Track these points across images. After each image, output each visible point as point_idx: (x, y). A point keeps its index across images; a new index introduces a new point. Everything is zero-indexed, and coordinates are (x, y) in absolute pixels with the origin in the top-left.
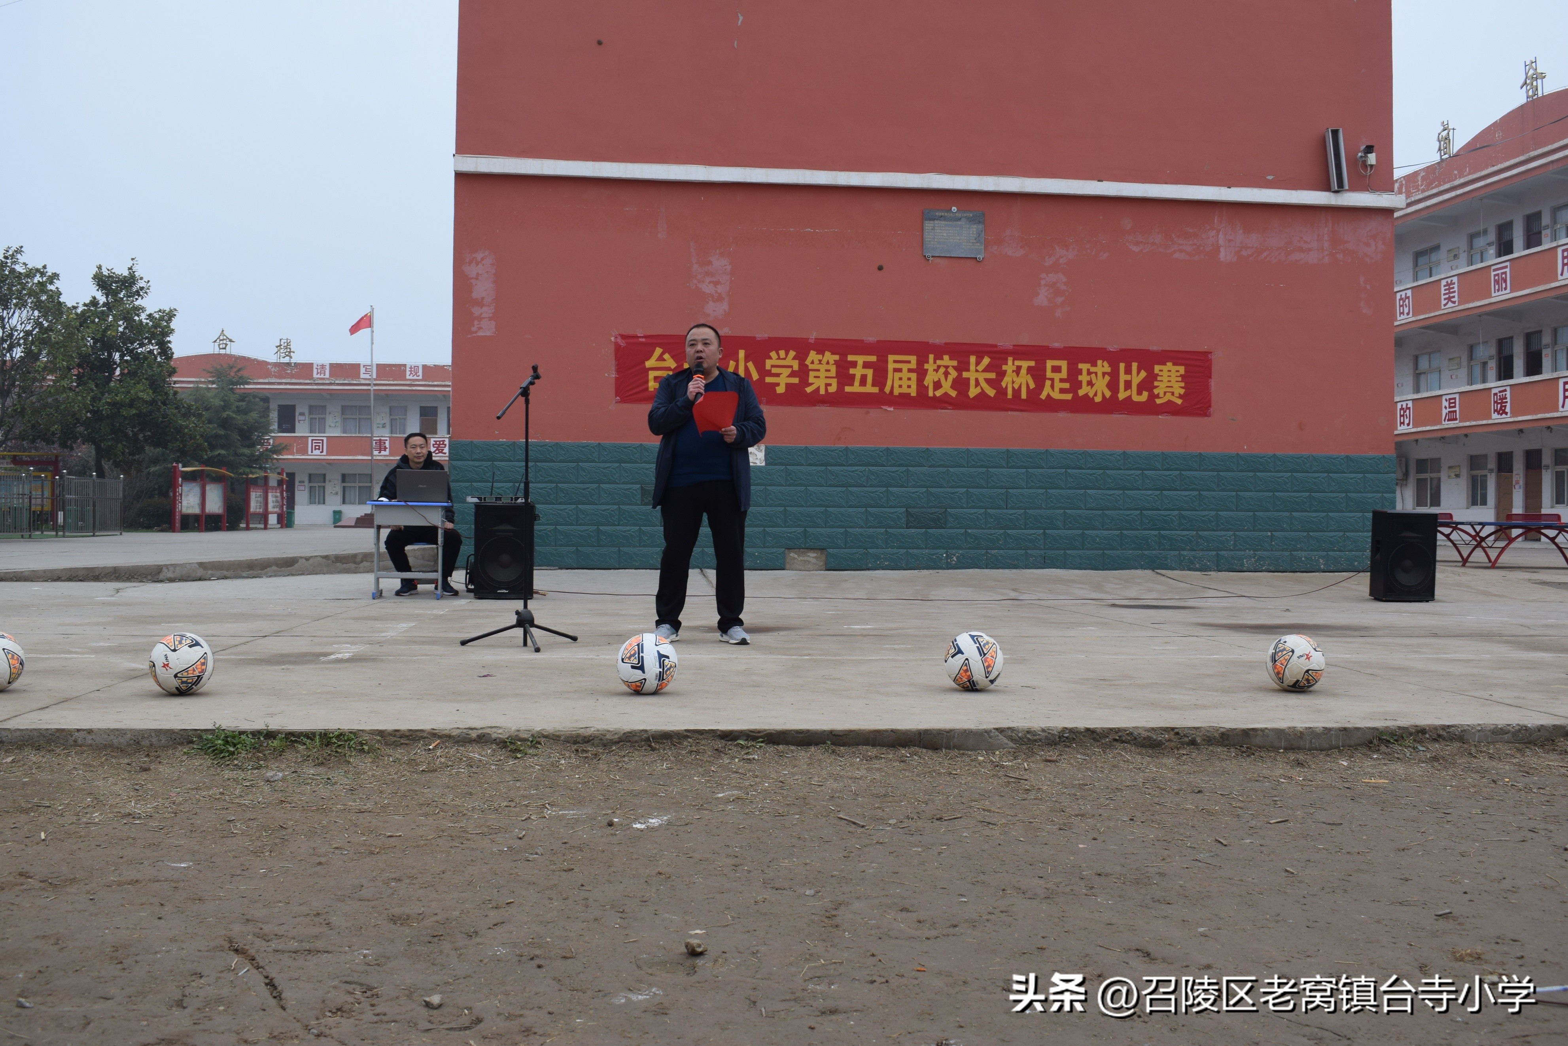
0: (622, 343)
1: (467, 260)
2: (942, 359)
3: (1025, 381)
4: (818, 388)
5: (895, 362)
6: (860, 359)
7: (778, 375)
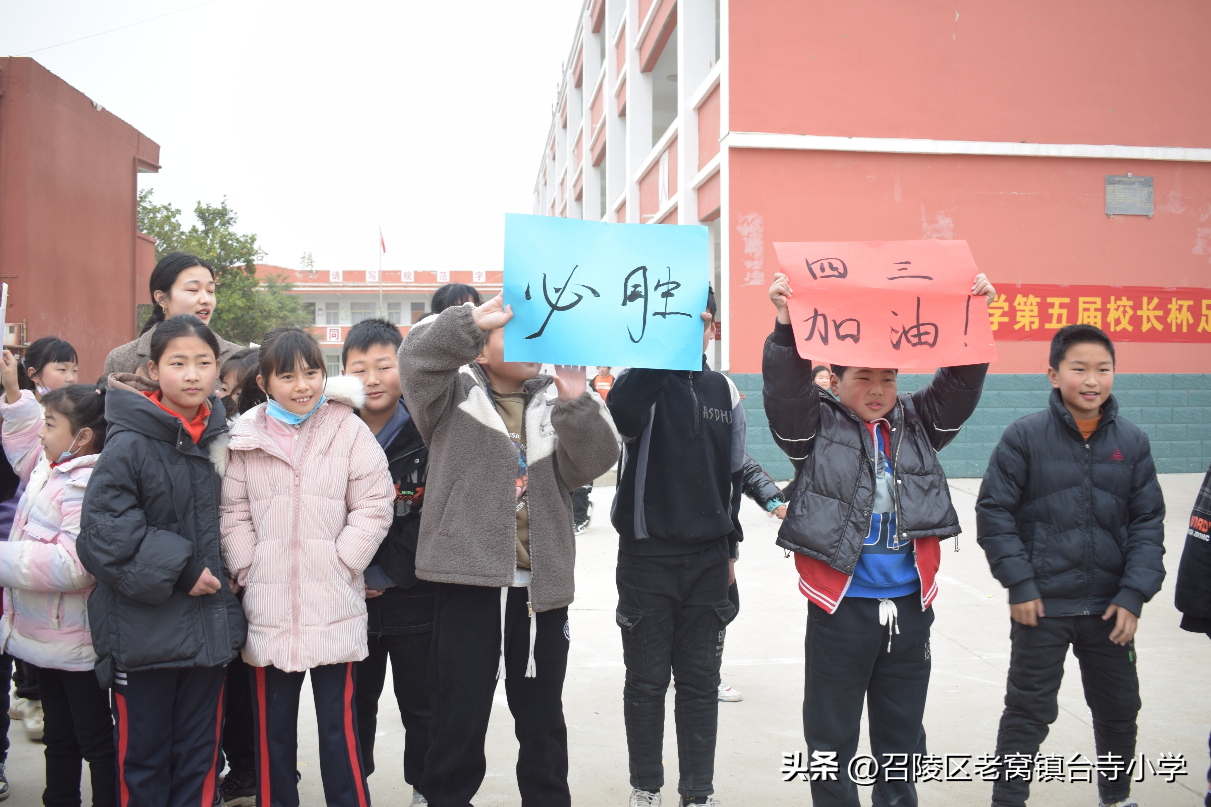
1: (740, 221)
2: (1121, 300)
3: (1186, 317)
4: (1024, 327)
6: (1057, 301)
7: (992, 315)
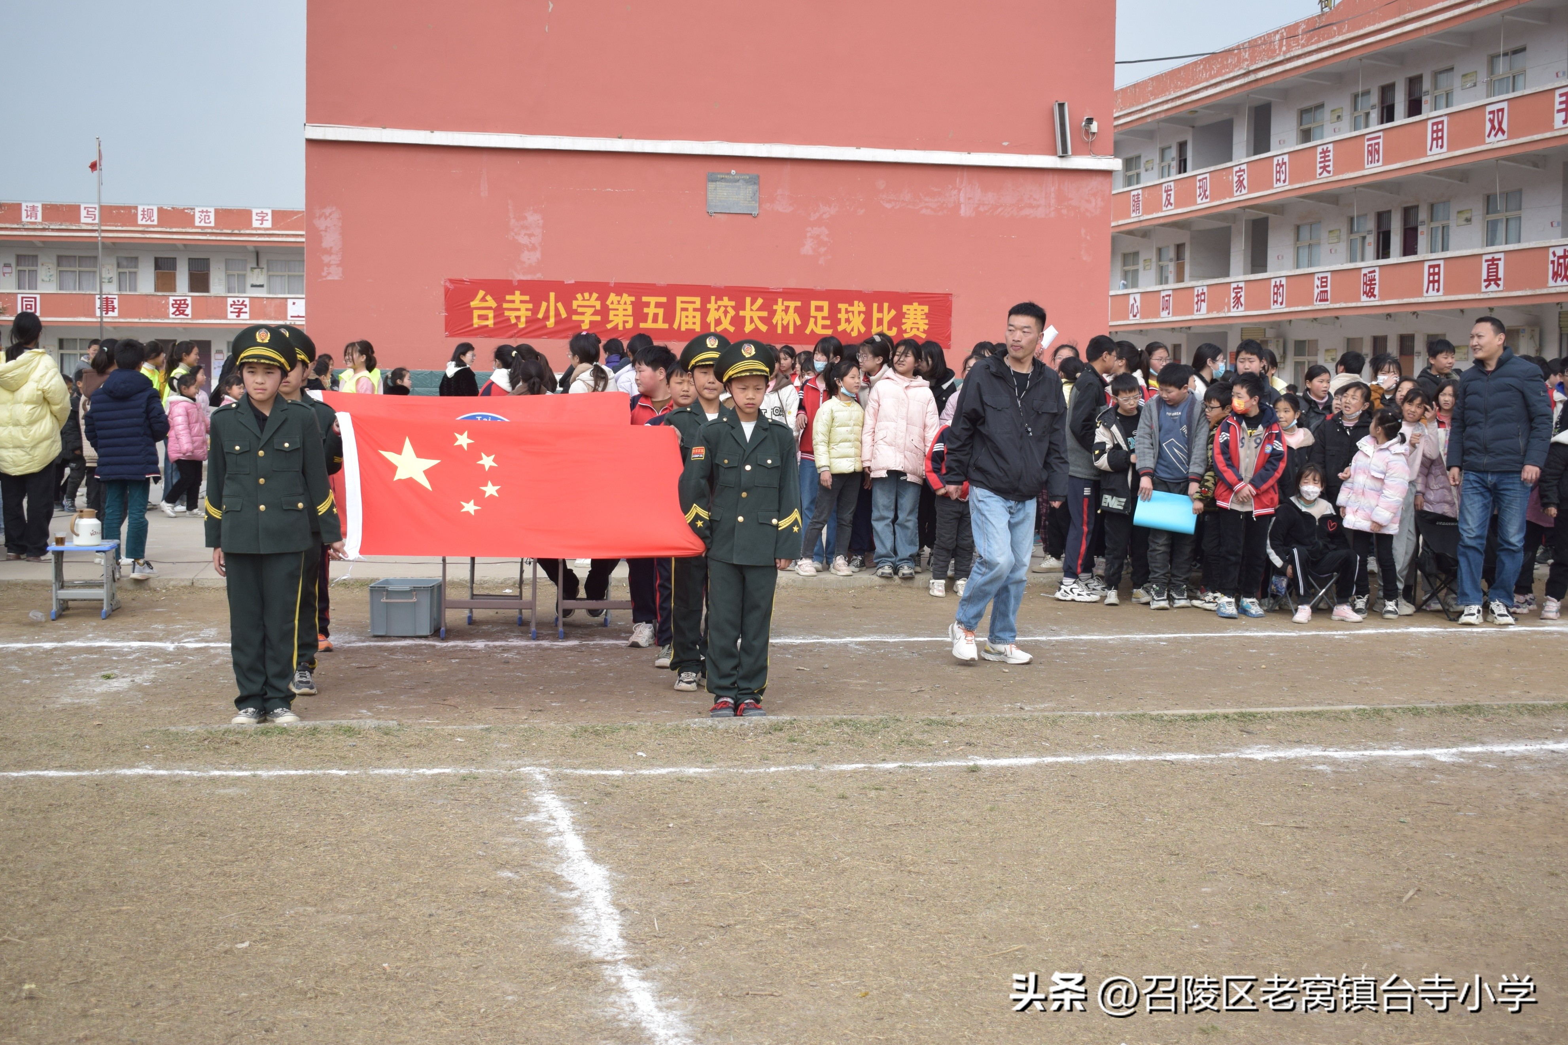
0: (451, 287)
1: (318, 215)
2: (722, 300)
3: (792, 318)
4: (617, 325)
5: (682, 302)
6: (653, 300)
7: (583, 314)
